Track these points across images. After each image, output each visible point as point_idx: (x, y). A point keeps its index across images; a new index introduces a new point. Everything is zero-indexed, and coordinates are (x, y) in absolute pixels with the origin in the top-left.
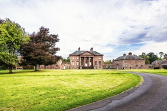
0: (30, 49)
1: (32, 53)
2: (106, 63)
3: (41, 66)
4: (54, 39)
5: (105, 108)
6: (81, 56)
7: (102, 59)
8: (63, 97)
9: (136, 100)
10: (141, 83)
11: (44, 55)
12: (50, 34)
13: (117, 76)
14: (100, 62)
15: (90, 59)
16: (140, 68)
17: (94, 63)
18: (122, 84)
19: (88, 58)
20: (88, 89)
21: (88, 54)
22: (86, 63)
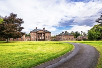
0: (3, 27)
1: (5, 31)
2: (52, 37)
3: (11, 39)
4: (21, 21)
5: (58, 63)
6: (37, 33)
7: (50, 34)
8: (31, 58)
9: (74, 58)
10: (74, 48)
11: (14, 32)
12: (17, 18)
13: (60, 44)
14: (49, 37)
15: (43, 34)
16: (71, 40)
17: (45, 37)
18: (64, 49)
19: (42, 34)
20: (45, 53)
21: (42, 31)
22: (41, 37)
